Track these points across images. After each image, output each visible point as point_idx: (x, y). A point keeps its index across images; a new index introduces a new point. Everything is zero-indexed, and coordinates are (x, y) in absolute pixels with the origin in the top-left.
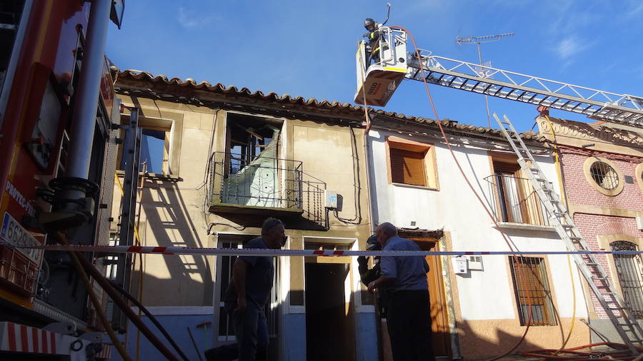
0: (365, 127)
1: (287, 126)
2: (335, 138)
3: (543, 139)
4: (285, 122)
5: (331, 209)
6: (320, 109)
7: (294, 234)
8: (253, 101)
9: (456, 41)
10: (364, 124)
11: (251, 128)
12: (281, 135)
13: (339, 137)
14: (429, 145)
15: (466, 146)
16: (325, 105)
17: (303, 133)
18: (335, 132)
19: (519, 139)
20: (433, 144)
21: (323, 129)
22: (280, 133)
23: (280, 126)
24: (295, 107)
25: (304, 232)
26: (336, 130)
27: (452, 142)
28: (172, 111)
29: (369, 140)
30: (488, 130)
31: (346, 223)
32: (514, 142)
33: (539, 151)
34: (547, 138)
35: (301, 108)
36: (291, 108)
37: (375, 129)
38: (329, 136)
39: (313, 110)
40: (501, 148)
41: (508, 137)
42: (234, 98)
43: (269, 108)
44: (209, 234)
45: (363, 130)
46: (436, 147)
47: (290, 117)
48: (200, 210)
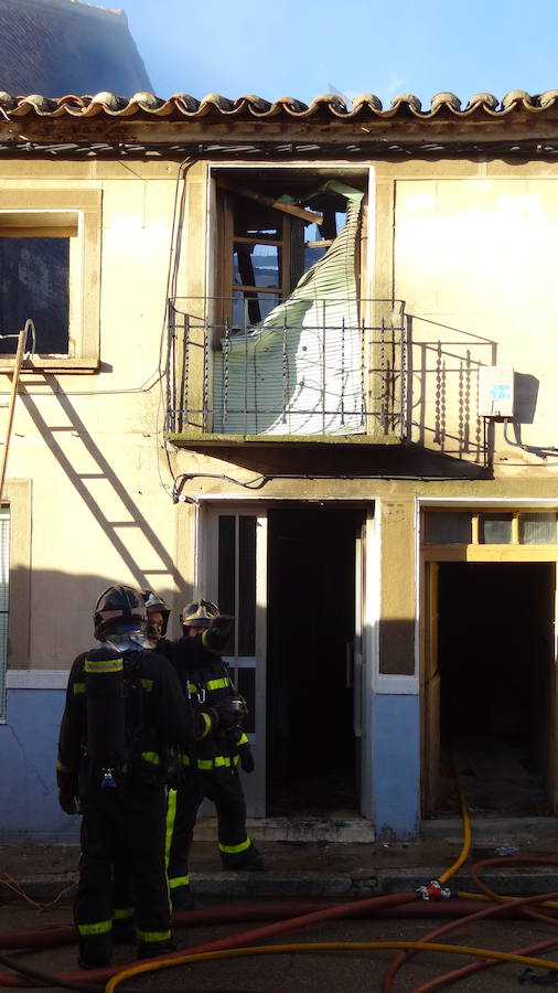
1: (378, 187)
5: (500, 419)
6: (471, 123)
7: (392, 491)
8: (274, 127)
11: (287, 198)
13: (531, 200)
16: (481, 111)
17: (426, 200)
22: (364, 201)
23: (361, 183)
24: (394, 128)
25: (418, 486)
26: (524, 176)
28: (73, 185)
31: (544, 456)
35: (413, 127)
36: (385, 131)
39: (451, 128)
42: (223, 128)
43: (321, 139)
44: (177, 501)
48: (152, 441)
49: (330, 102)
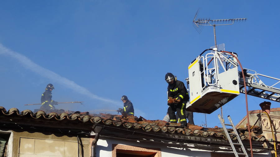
0: (93, 137)
1: (14, 139)
2: (62, 149)
3: (263, 139)
4: (12, 135)
6: (49, 122)
9: (194, 22)
10: (93, 134)
12: (7, 146)
13: (66, 148)
14: (155, 151)
15: (192, 150)
17: (30, 146)
18: (63, 142)
19: (241, 143)
20: (159, 150)
21: (50, 141)
22: (6, 144)
23: (6, 137)
24: (22, 120)
26: (64, 140)
27: (178, 146)
29: (97, 149)
30: (212, 133)
32: (235, 145)
33: (258, 150)
34: (267, 138)
35: (29, 121)
36: (19, 121)
37: (103, 139)
38: (56, 148)
39: (41, 122)
40: (224, 148)
41: (230, 141)
45: (92, 140)
46: (162, 153)
47: (17, 129)
49: (2, 110)
